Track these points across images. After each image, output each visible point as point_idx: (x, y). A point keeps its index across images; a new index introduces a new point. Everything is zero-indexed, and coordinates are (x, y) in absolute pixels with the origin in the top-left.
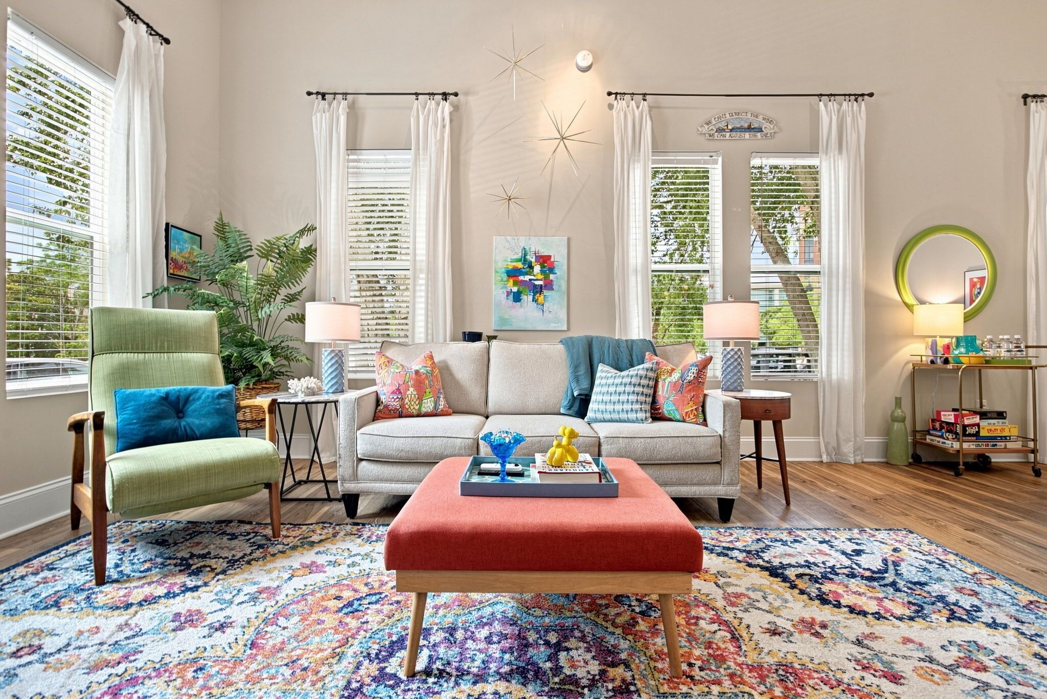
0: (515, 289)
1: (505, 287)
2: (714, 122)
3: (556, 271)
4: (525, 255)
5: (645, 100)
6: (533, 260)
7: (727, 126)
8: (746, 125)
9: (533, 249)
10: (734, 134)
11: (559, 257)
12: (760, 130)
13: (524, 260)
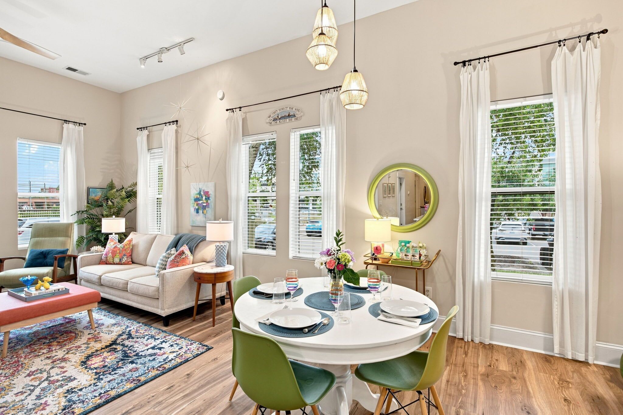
0: (197, 207)
1: (194, 206)
2: (272, 116)
3: (210, 198)
4: (200, 191)
5: (240, 110)
6: (203, 194)
7: (278, 117)
8: (287, 115)
9: (203, 189)
10: (281, 121)
11: (211, 193)
12: (294, 116)
13: (200, 194)
